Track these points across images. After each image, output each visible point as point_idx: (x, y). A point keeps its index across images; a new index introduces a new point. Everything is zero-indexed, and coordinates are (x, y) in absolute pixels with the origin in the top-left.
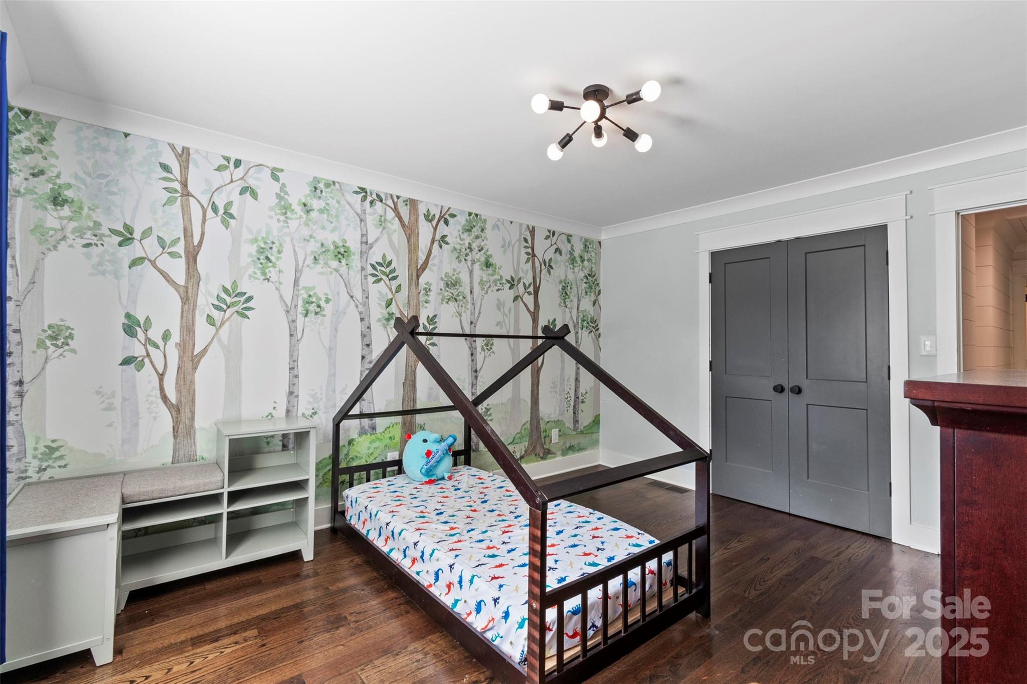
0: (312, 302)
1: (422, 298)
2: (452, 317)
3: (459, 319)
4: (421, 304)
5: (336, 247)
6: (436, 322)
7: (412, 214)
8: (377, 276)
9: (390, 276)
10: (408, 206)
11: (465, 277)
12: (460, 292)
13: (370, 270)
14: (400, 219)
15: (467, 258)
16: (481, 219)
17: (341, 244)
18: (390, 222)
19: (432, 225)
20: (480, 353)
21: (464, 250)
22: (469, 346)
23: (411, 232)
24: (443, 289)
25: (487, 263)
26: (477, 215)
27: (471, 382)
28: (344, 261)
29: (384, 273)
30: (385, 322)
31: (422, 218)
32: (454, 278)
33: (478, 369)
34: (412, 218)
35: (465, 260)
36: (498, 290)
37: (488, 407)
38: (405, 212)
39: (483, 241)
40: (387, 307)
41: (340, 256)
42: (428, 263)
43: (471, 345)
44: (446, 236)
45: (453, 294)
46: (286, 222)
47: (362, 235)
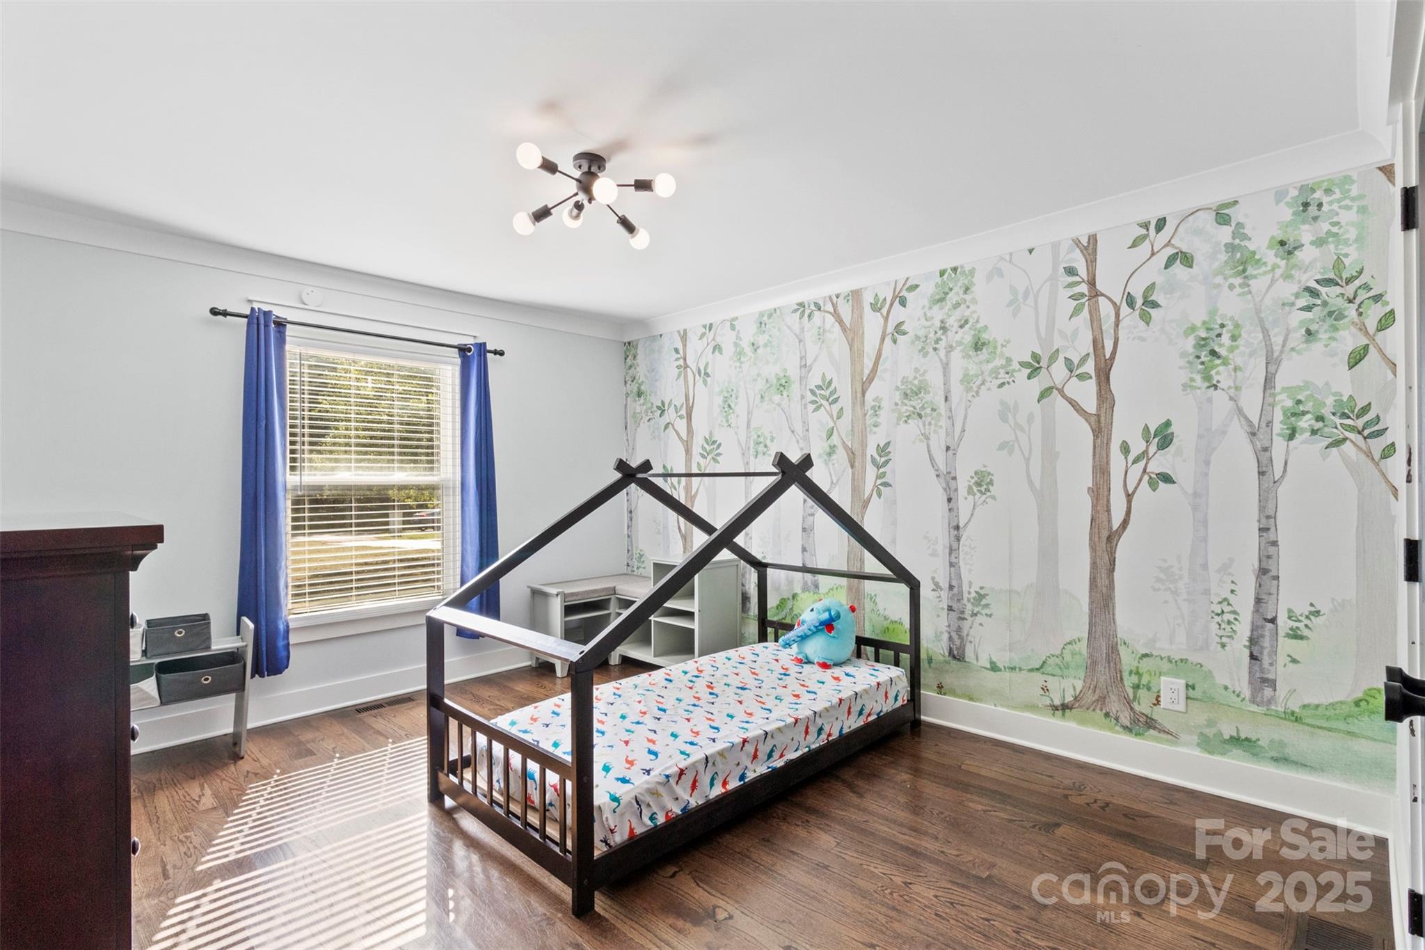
0: (761, 443)
1: (869, 421)
2: (914, 443)
3: (925, 444)
4: (868, 429)
5: (779, 379)
6: (890, 452)
7: (855, 311)
8: (817, 402)
9: (830, 400)
10: (850, 301)
11: (935, 378)
12: (926, 403)
13: (810, 397)
14: (841, 322)
15: (937, 346)
16: (963, 273)
17: (782, 375)
18: (829, 331)
19: (882, 314)
20: (966, 498)
21: (932, 335)
22: (944, 486)
23: (852, 334)
24: (899, 402)
25: (976, 344)
26: (955, 270)
27: (948, 545)
28: (785, 393)
29: (823, 397)
30: (826, 458)
31: (867, 309)
32: (916, 382)
33: (961, 525)
34: (855, 315)
35: (935, 349)
36: (1002, 385)
37: (982, 592)
38: (845, 311)
39: (968, 307)
40: (828, 439)
41: (782, 388)
42: (876, 371)
43: (948, 485)
44: (903, 322)
45: (914, 407)
46: (740, 367)
47: (801, 358)
